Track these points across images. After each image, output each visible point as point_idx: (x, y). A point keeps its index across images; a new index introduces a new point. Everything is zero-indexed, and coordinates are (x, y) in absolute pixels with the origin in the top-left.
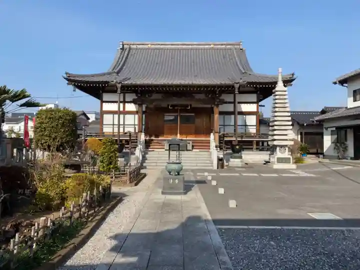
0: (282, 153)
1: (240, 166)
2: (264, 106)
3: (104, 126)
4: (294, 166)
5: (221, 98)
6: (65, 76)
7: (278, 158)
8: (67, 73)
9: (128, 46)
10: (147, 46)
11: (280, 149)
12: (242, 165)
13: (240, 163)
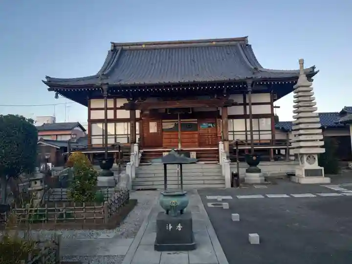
0: (310, 164)
1: (259, 182)
2: (279, 107)
3: (93, 137)
4: (327, 180)
5: (230, 98)
6: (46, 80)
7: (306, 170)
8: (47, 77)
9: (121, 47)
10: (141, 46)
11: (307, 159)
12: (261, 180)
13: (259, 179)
